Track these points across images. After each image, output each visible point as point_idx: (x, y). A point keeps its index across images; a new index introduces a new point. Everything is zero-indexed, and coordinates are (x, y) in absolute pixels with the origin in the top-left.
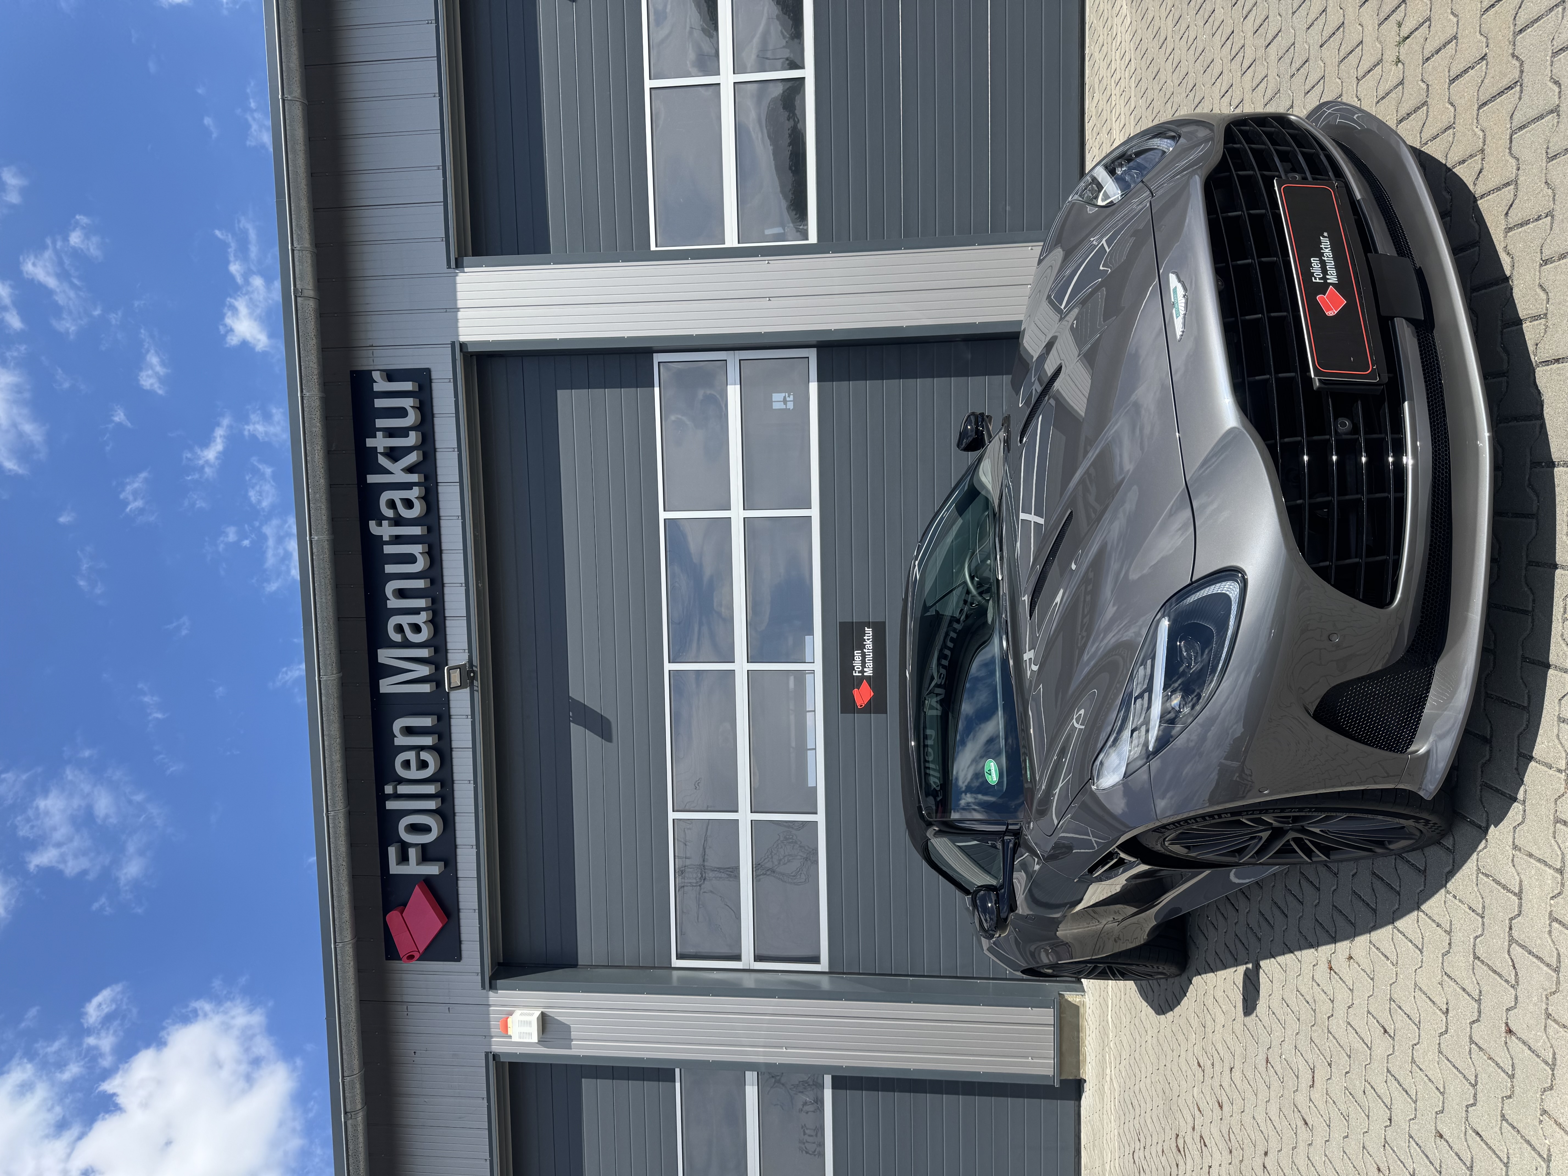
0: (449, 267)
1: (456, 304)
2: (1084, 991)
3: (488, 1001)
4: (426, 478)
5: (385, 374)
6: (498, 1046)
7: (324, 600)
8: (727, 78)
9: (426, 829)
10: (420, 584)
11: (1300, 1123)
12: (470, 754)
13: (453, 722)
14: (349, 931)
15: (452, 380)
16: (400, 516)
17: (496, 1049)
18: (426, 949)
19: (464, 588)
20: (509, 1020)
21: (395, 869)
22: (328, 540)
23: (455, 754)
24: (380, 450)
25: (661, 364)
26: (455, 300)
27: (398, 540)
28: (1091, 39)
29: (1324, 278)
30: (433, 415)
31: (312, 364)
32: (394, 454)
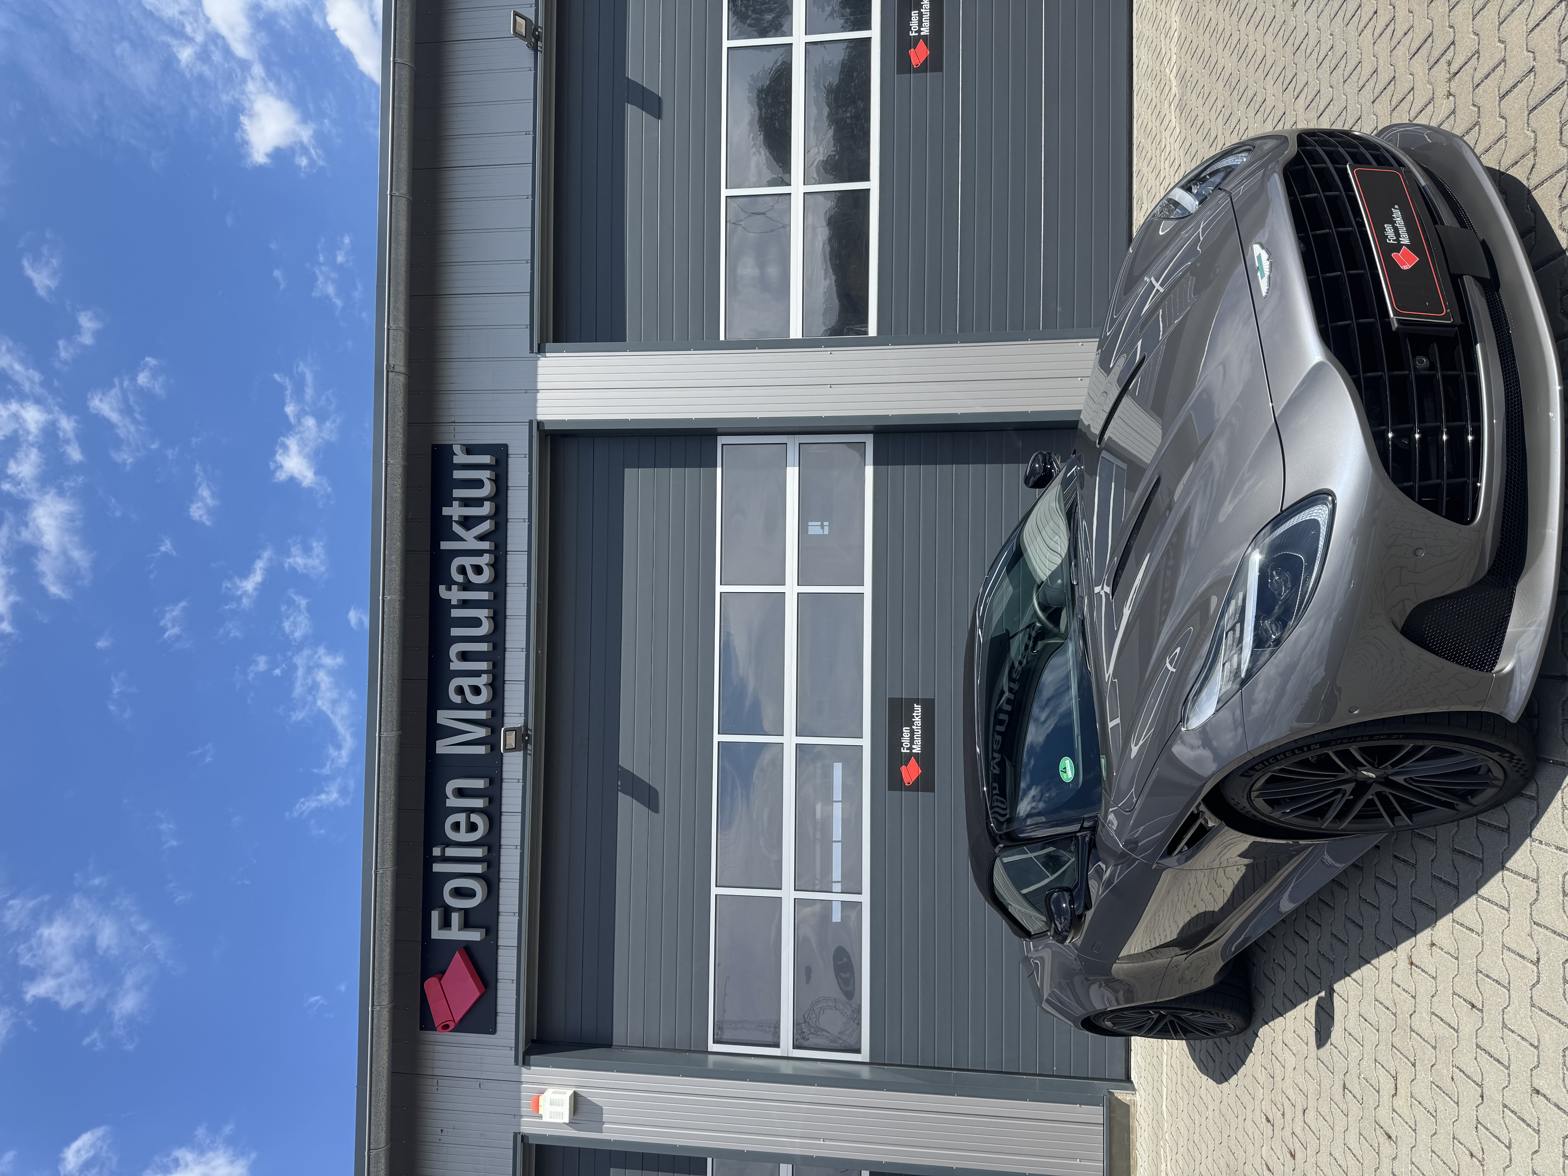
0: (532, 351)
1: (536, 385)
2: (1134, 1089)
3: (520, 1077)
4: (496, 546)
5: (465, 448)
6: (528, 1126)
7: (390, 658)
8: (797, 188)
9: (471, 894)
10: (483, 647)
11: (1383, 1139)
12: (519, 818)
13: (505, 786)
14: (387, 994)
15: (527, 456)
16: (469, 581)
17: (525, 1129)
18: (461, 1020)
19: (525, 653)
20: (541, 1098)
21: (437, 934)
22: (399, 601)
23: (504, 818)
24: (455, 518)
25: (724, 446)
26: (535, 381)
27: (465, 604)
28: (1139, 158)
29: (1397, 240)
30: (507, 488)
31: (398, 435)
32: (467, 522)
